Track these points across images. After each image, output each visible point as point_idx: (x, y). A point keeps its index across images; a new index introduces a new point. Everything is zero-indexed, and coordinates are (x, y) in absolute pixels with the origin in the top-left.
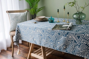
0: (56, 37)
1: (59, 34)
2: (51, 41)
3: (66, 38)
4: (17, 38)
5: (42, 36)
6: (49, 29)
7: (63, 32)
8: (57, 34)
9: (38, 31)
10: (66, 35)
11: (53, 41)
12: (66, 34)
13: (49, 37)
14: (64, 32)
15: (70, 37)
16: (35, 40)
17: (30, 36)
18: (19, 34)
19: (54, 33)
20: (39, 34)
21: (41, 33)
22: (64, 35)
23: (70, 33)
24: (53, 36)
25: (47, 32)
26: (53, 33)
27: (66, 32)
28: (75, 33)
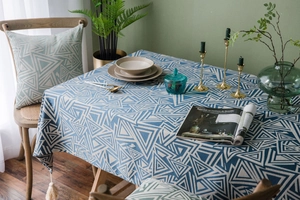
0: (189, 164)
1: (203, 157)
2: (173, 174)
3: (225, 173)
4: (45, 144)
5: (140, 151)
6: (166, 133)
7: (217, 152)
8: (193, 155)
9: (123, 131)
10: (228, 165)
11: (181, 176)
12: (227, 160)
13: (164, 159)
14: (222, 151)
15: (242, 173)
16: (112, 159)
17: (95, 144)
18: (52, 129)
19: (185, 149)
20: (130, 143)
21: (136, 141)
22: (219, 164)
23: (242, 159)
24: (181, 158)
25: (158, 141)
26: (180, 150)
27: (229, 153)
28: (262, 164)
